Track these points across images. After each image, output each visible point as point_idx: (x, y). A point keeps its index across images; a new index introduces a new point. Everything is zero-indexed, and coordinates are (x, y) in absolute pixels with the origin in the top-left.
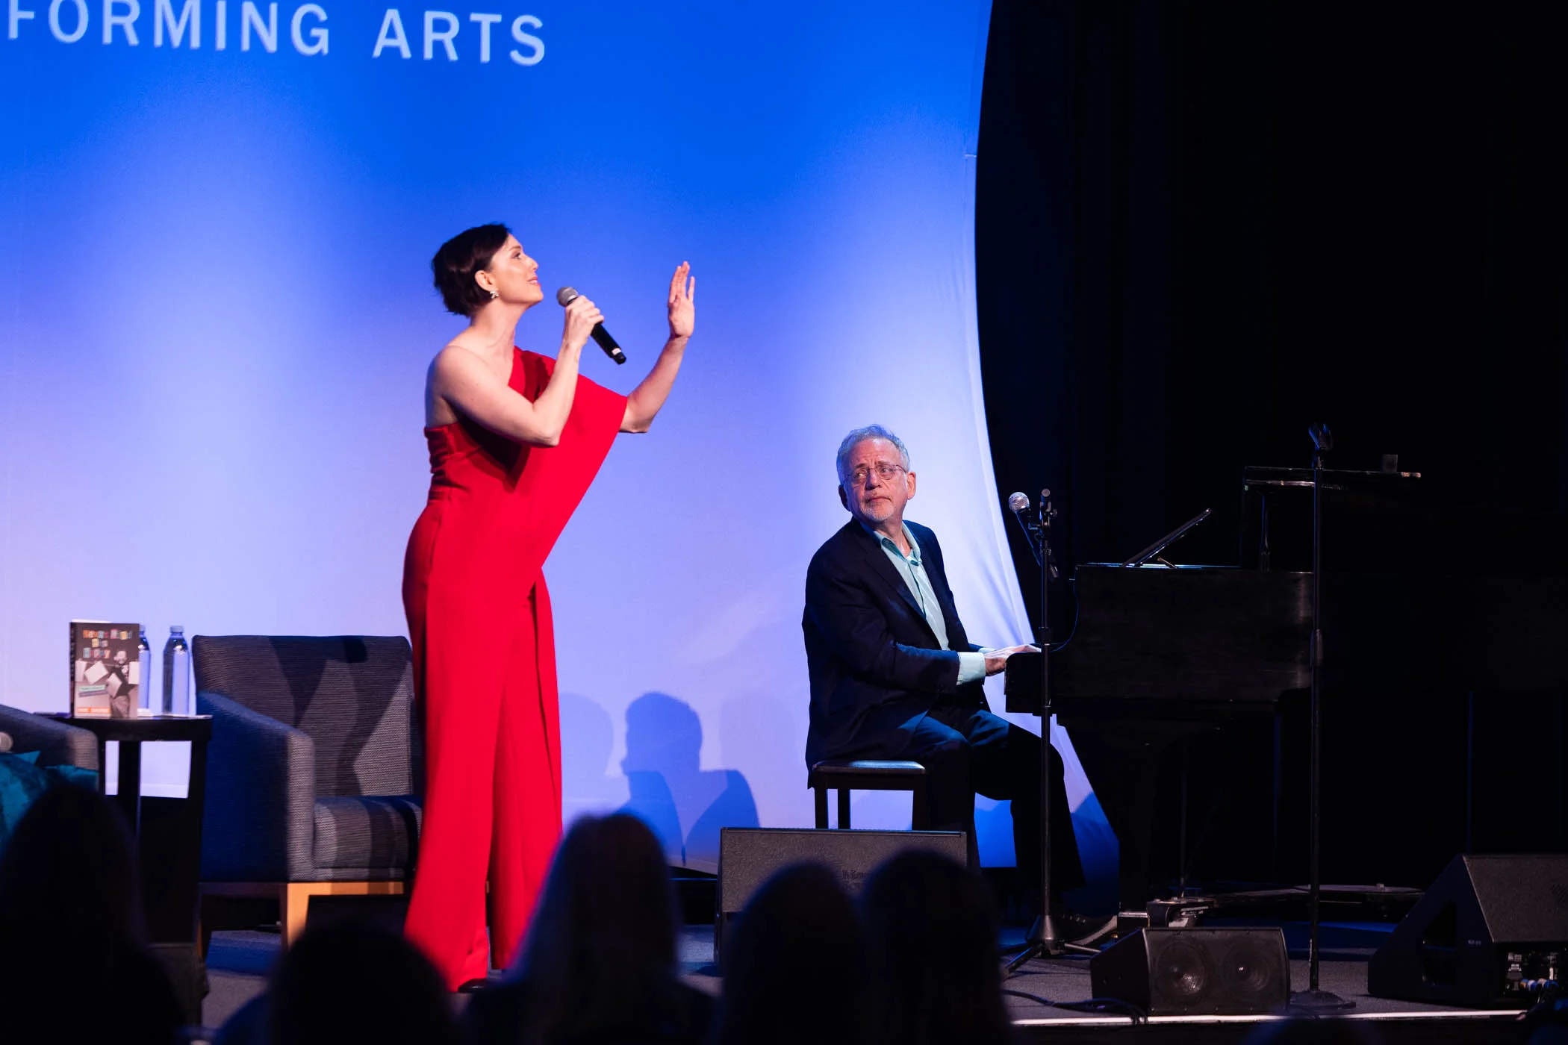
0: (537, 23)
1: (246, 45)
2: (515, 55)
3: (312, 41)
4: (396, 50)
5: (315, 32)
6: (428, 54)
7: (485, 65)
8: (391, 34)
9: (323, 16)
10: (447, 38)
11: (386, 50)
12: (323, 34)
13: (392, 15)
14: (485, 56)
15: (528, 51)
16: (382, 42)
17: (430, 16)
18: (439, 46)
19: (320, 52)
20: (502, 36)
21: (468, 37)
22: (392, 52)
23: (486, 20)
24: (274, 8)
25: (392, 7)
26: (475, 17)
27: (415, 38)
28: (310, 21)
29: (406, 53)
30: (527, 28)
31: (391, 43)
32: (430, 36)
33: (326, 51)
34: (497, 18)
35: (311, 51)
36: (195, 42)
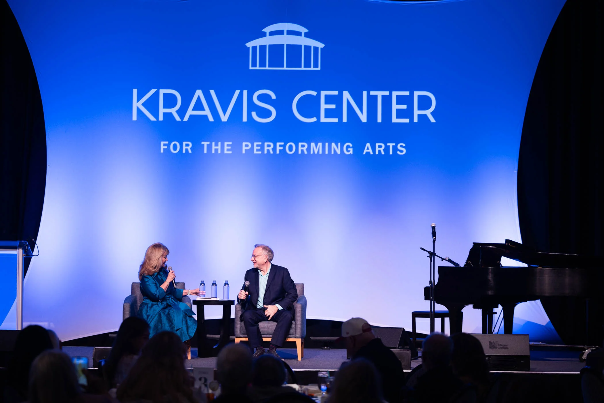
0: (404, 145)
1: (333, 153)
2: (398, 152)
3: (349, 151)
4: (369, 153)
5: (349, 149)
6: (377, 153)
7: (391, 155)
8: (368, 149)
9: (351, 145)
10: (382, 149)
11: (367, 153)
12: (351, 150)
13: (368, 145)
14: (391, 153)
15: (402, 151)
16: (366, 151)
17: (377, 145)
18: (379, 151)
19: (351, 154)
20: (395, 149)
21: (387, 149)
22: (368, 153)
23: (391, 145)
24: (339, 144)
25: (368, 143)
26: (388, 144)
27: (374, 149)
28: (348, 147)
29: (372, 153)
30: (401, 146)
31: (368, 151)
32: (377, 149)
33: (352, 153)
34: (394, 144)
35: (349, 153)
36: (321, 152)
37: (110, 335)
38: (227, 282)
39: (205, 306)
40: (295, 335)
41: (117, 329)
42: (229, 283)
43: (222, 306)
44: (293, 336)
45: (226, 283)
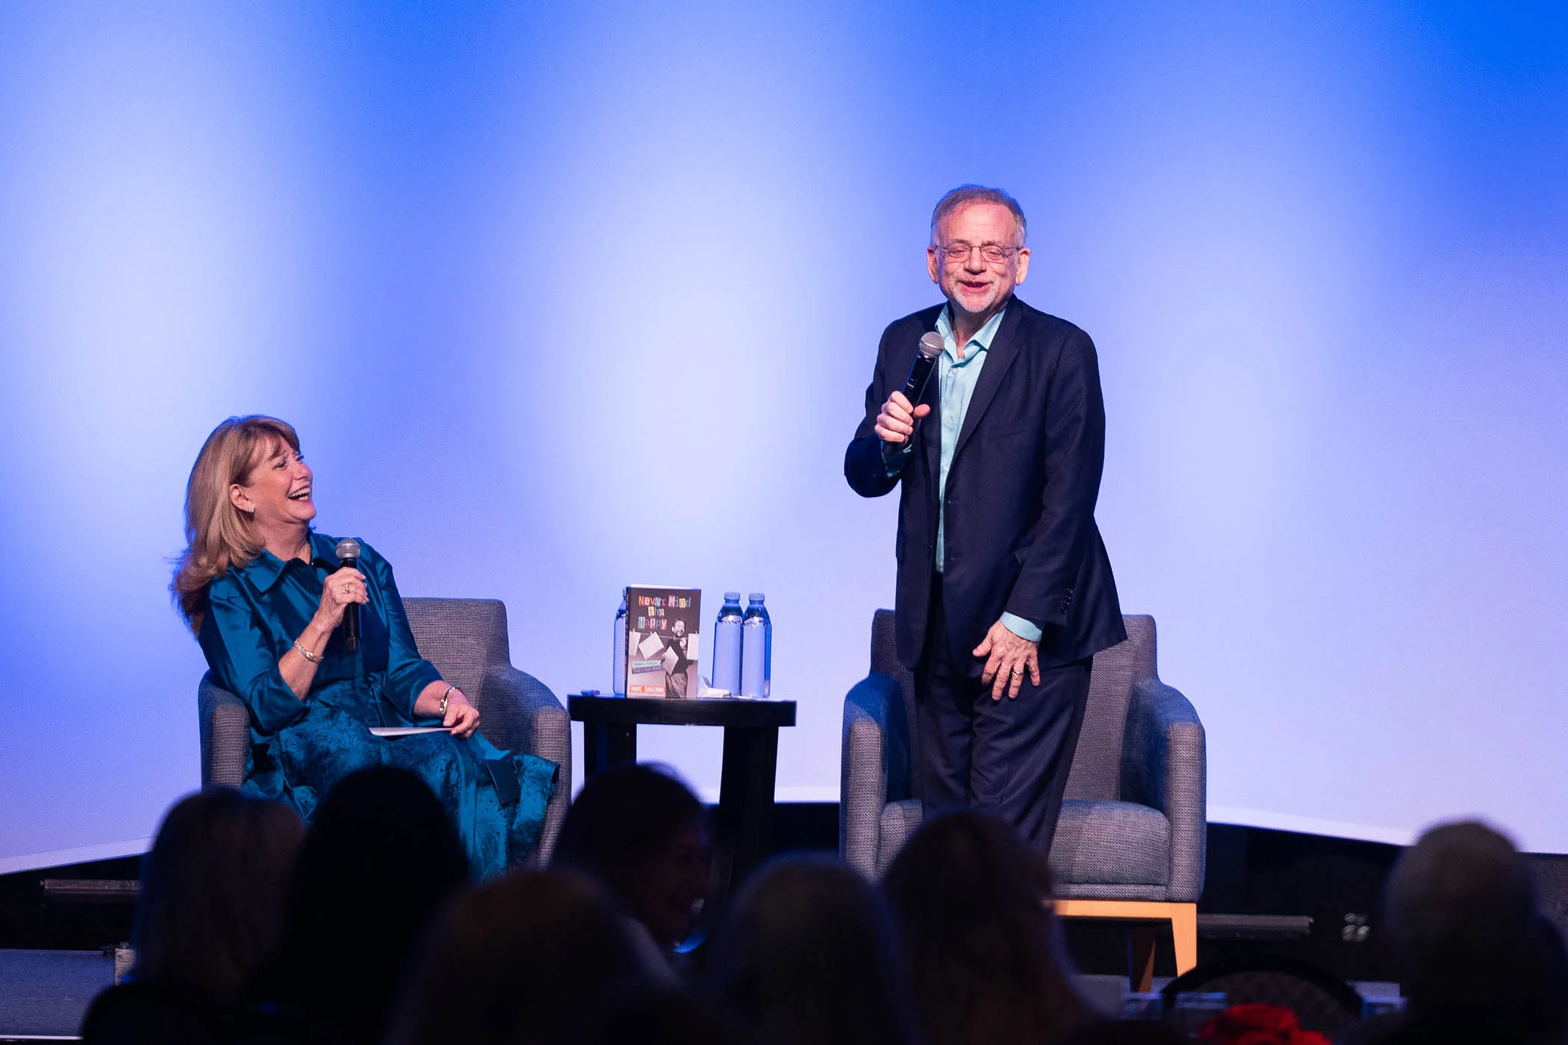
37: (47, 884)
38: (762, 602)
39: (640, 728)
40: (1166, 886)
41: (139, 845)
42: (768, 605)
43: (721, 729)
44: (1157, 888)
45: (756, 606)
